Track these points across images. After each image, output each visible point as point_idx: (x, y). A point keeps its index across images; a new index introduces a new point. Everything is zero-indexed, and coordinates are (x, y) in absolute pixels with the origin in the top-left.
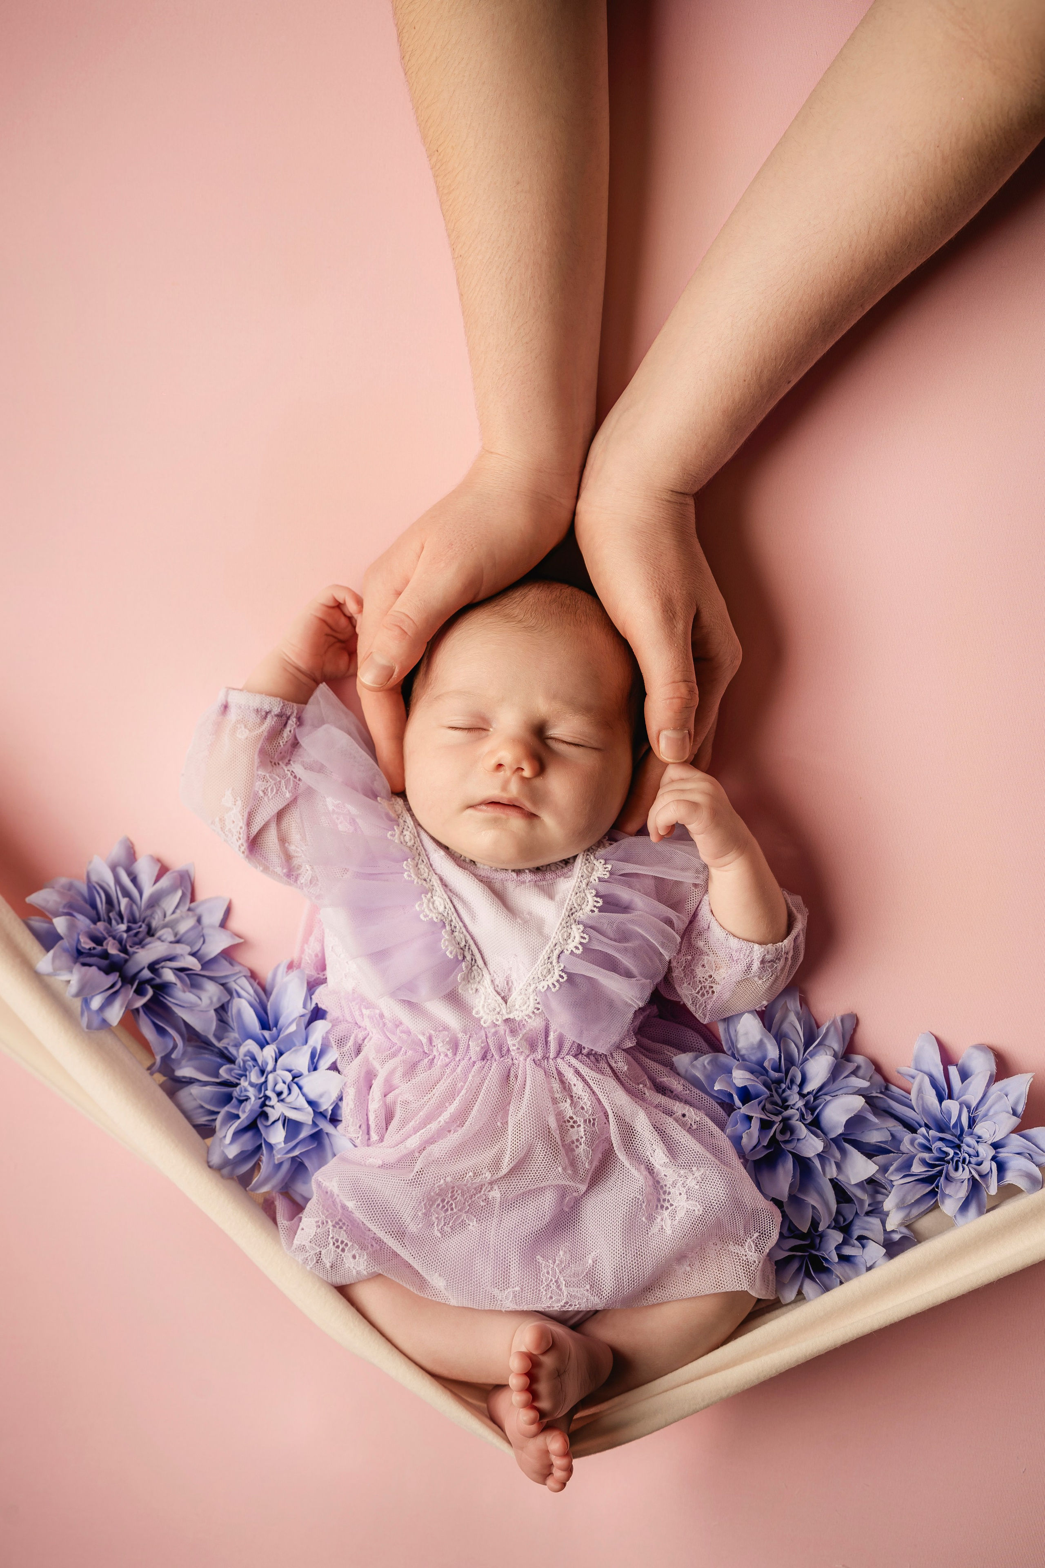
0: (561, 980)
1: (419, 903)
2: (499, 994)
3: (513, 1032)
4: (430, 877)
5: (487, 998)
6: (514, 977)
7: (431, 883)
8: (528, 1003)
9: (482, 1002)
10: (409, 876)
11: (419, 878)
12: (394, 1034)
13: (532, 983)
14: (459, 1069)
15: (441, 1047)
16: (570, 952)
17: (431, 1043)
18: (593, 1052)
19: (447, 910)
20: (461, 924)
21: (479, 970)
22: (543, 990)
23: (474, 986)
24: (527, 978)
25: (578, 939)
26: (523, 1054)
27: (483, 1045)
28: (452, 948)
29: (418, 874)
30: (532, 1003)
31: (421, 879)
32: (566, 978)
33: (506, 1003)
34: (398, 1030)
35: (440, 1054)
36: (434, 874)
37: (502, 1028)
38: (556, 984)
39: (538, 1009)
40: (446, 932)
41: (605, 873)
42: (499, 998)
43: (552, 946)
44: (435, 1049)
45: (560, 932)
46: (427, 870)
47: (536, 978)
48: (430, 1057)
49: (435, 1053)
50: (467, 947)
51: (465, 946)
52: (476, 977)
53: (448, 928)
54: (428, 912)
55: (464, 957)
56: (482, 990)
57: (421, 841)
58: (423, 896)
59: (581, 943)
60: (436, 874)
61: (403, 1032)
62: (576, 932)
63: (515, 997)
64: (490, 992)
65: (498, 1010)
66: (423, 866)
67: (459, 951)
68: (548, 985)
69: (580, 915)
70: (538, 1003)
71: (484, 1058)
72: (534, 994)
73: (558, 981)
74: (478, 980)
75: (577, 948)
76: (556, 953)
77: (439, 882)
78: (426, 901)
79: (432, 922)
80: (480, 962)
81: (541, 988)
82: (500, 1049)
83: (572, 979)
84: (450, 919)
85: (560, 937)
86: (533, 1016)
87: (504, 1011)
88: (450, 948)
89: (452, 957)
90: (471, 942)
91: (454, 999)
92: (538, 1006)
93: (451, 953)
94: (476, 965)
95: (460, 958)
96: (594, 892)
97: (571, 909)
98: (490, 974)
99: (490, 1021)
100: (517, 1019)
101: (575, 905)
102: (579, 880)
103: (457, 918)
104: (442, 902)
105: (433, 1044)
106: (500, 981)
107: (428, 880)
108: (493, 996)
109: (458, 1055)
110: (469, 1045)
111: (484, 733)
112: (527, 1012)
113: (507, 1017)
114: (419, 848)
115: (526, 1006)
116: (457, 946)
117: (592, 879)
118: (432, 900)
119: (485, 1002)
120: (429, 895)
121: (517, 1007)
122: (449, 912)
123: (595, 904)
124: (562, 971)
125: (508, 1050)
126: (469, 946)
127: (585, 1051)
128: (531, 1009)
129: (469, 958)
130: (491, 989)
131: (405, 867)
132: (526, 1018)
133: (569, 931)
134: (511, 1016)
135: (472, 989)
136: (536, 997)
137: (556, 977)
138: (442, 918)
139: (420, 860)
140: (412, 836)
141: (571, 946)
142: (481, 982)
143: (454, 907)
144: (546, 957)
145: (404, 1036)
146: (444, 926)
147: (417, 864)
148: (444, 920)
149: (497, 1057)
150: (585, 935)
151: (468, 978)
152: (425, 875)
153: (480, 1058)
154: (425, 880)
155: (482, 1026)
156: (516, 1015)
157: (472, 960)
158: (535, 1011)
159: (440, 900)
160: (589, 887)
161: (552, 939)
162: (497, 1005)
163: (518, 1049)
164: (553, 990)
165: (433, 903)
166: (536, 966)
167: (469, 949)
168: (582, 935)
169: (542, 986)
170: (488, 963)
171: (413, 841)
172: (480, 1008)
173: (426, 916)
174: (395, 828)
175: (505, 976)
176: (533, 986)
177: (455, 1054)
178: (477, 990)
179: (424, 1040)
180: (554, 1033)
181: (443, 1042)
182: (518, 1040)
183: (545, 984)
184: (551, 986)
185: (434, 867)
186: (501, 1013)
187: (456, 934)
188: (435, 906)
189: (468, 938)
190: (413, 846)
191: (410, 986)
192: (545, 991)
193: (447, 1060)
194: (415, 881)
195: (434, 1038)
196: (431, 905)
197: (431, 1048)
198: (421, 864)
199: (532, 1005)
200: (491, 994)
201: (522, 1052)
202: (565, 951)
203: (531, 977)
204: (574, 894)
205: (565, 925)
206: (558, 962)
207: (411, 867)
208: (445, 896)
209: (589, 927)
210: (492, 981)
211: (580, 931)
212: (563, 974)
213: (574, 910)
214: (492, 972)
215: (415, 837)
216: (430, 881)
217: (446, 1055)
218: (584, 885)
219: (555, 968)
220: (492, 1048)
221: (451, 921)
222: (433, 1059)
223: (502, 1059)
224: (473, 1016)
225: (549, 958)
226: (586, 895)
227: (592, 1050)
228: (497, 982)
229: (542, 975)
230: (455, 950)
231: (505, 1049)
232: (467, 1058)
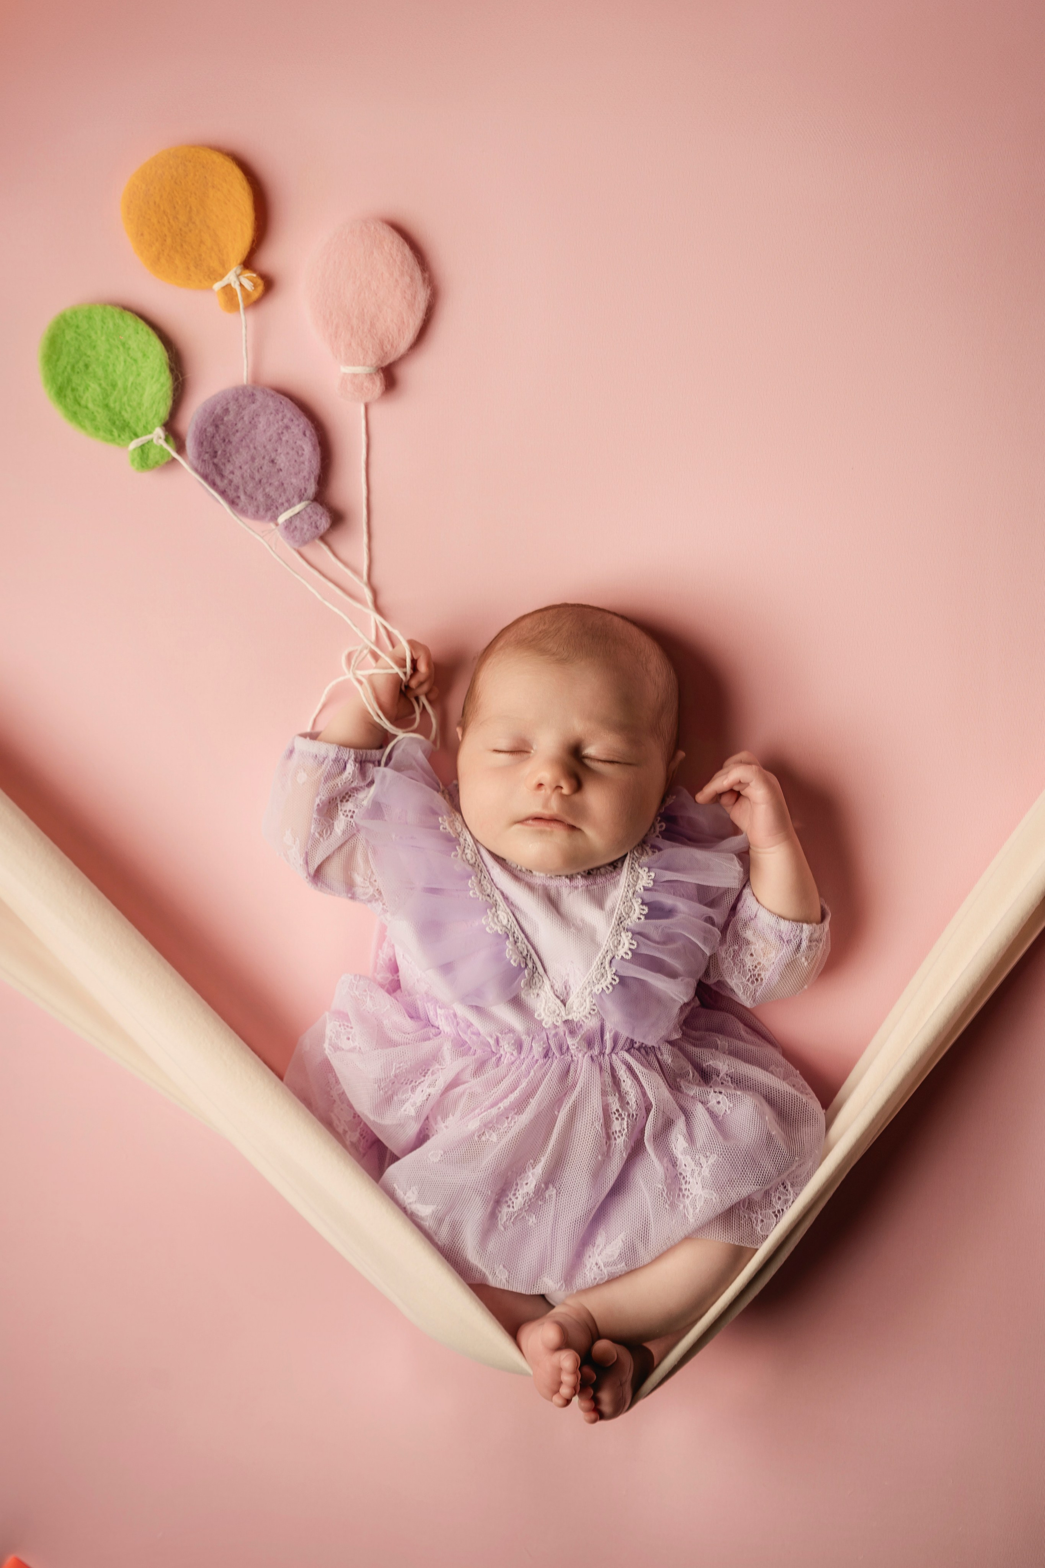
0: (614, 983)
1: (485, 917)
2: (558, 997)
3: (572, 1033)
4: (492, 893)
5: (547, 1002)
6: (571, 982)
7: (494, 898)
8: (584, 1005)
9: (543, 1006)
10: (474, 893)
11: (483, 894)
12: (465, 1033)
13: (587, 986)
14: (524, 1067)
15: (507, 1048)
16: (620, 957)
17: (498, 1044)
18: (644, 1046)
19: (510, 923)
20: (523, 935)
21: (540, 977)
22: (598, 993)
23: (536, 991)
24: (583, 982)
25: (627, 945)
26: (582, 1052)
27: (544, 1046)
28: (516, 957)
29: (482, 891)
30: (588, 1005)
31: (485, 895)
32: (618, 980)
33: (565, 1006)
34: (469, 1030)
35: (506, 1053)
36: (496, 889)
37: (562, 1029)
38: (610, 987)
39: (594, 1010)
40: (510, 942)
41: (649, 881)
42: (558, 1002)
43: (604, 953)
44: (501, 1049)
45: (611, 940)
46: (489, 886)
47: (591, 982)
48: (498, 1056)
49: (502, 1052)
50: (529, 956)
51: (527, 955)
52: (537, 983)
53: (511, 939)
54: (493, 926)
55: (526, 965)
56: (542, 994)
57: (481, 857)
58: (488, 910)
59: (630, 949)
60: (497, 888)
61: (473, 1033)
62: (626, 939)
63: (573, 1000)
64: (550, 996)
65: (558, 1012)
66: (485, 882)
67: (522, 960)
68: (602, 988)
69: (628, 923)
70: (594, 1005)
71: (546, 1055)
72: (590, 996)
73: (611, 984)
74: (539, 986)
75: (626, 953)
76: (608, 958)
77: (501, 897)
78: (491, 915)
79: (497, 934)
80: (541, 970)
81: (596, 991)
82: (560, 1048)
83: (623, 981)
84: (513, 931)
85: (611, 944)
86: (590, 1016)
87: (563, 1013)
88: (514, 957)
89: (516, 966)
90: (532, 951)
91: (517, 1003)
92: (595, 1007)
93: (515, 961)
94: (537, 972)
95: (523, 966)
96: (640, 901)
97: (620, 918)
98: (550, 980)
99: (550, 1023)
100: (575, 1020)
101: (624, 914)
102: (626, 890)
103: (519, 930)
104: (505, 916)
105: (500, 1045)
106: (559, 986)
107: (491, 896)
108: (553, 1000)
109: (522, 1054)
110: (532, 1046)
111: (526, 755)
112: (584, 1014)
113: (566, 1018)
114: (480, 865)
115: (582, 1008)
116: (520, 955)
117: (637, 888)
118: (496, 914)
119: (545, 1005)
120: (494, 909)
121: (575, 1009)
122: (512, 925)
123: (642, 912)
124: (614, 974)
125: (568, 1048)
126: (531, 955)
127: (636, 1046)
128: (588, 1010)
129: (530, 965)
130: (551, 994)
131: (470, 886)
132: (584, 1019)
133: (619, 938)
134: (570, 1017)
135: (534, 994)
136: (592, 999)
137: (609, 980)
138: (506, 930)
139: (483, 877)
140: (473, 854)
141: (621, 952)
142: (542, 987)
143: (517, 920)
144: (599, 963)
145: (474, 1037)
146: (508, 937)
147: (480, 880)
148: (508, 932)
149: (557, 1054)
150: (634, 942)
151: (530, 984)
152: (489, 891)
153: (542, 1057)
154: (488, 896)
155: (544, 1028)
156: (575, 1016)
157: (533, 967)
158: (592, 1012)
159: (504, 915)
160: (635, 896)
161: (604, 946)
162: (557, 1008)
163: (577, 1048)
164: (607, 992)
165: (497, 917)
166: (590, 971)
167: (530, 958)
168: (631, 941)
169: (597, 989)
170: (547, 971)
171: (474, 859)
172: (542, 1011)
173: (491, 929)
174: (457, 848)
175: (563, 981)
176: (589, 990)
177: (520, 1053)
178: (538, 995)
179: (492, 1042)
180: (610, 1033)
181: (509, 1044)
182: (577, 1040)
183: (599, 987)
184: (605, 989)
185: (495, 881)
186: (560, 1015)
187: (519, 944)
188: (499, 919)
189: (530, 947)
190: (475, 863)
191: (478, 993)
192: (600, 993)
193: (513, 1059)
194: (480, 899)
195: (500, 1040)
196: (496, 919)
197: (498, 1048)
198: (483, 880)
199: (588, 1007)
200: (551, 998)
201: (580, 1050)
202: (616, 957)
203: (587, 982)
204: (622, 904)
205: (615, 934)
206: (610, 966)
207: (475, 885)
208: (508, 910)
209: (637, 934)
210: (552, 986)
211: (629, 938)
212: (615, 978)
213: (622, 919)
214: (551, 978)
215: (476, 854)
216: (493, 896)
217: (512, 1054)
218: (630, 895)
219: (608, 972)
220: (553, 1049)
221: (514, 933)
222: (500, 1058)
223: (562, 1057)
224: (535, 1019)
225: (602, 964)
226: (632, 904)
227: (643, 1043)
228: (556, 987)
229: (596, 979)
230: (518, 959)
231: (565, 1048)
232: (530, 1057)
